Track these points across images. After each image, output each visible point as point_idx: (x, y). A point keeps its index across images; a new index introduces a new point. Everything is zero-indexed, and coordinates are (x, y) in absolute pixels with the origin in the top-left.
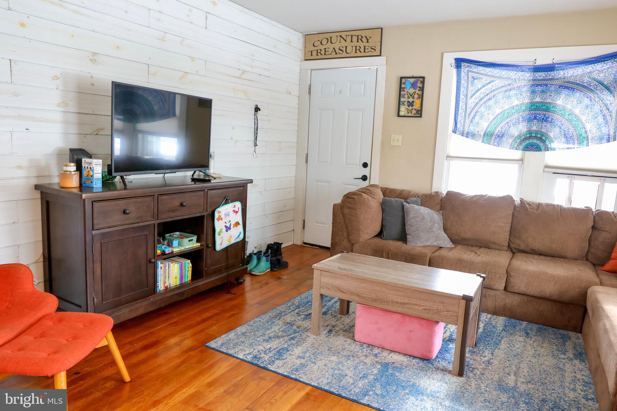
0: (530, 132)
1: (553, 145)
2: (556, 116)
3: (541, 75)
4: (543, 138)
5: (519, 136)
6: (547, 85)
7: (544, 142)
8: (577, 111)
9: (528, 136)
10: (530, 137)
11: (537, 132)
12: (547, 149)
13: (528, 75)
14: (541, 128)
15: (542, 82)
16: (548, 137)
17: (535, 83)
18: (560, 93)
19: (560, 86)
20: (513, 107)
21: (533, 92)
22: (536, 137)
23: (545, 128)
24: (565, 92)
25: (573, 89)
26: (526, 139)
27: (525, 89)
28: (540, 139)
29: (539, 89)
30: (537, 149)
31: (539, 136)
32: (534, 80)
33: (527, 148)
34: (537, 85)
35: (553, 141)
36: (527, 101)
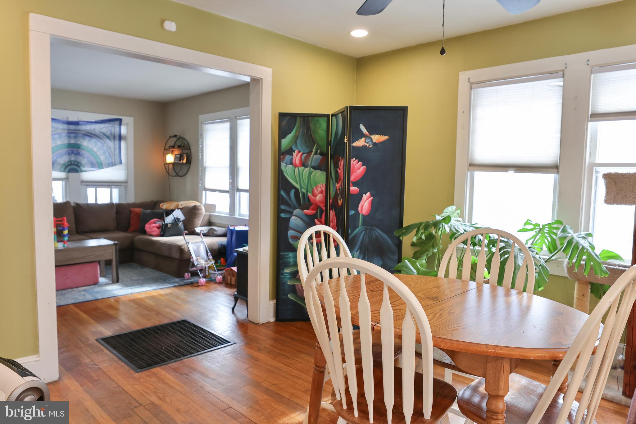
0: (70, 161)
1: (83, 169)
2: (84, 152)
3: (72, 127)
4: (79, 165)
5: (64, 164)
6: (76, 133)
7: (79, 167)
8: (95, 149)
9: (70, 163)
10: (71, 164)
11: (75, 161)
12: (82, 171)
13: (66, 126)
14: (77, 159)
15: (74, 131)
16: (81, 164)
17: (69, 131)
18: (84, 139)
19: (84, 135)
20: (58, 146)
21: (69, 137)
22: (74, 164)
23: (79, 159)
24: (87, 138)
25: (91, 137)
26: (69, 165)
27: (64, 135)
28: (77, 165)
29: (72, 135)
30: (76, 171)
31: (76, 163)
32: (68, 130)
33: (70, 171)
34: (71, 133)
35: (84, 167)
36: (66, 142)
